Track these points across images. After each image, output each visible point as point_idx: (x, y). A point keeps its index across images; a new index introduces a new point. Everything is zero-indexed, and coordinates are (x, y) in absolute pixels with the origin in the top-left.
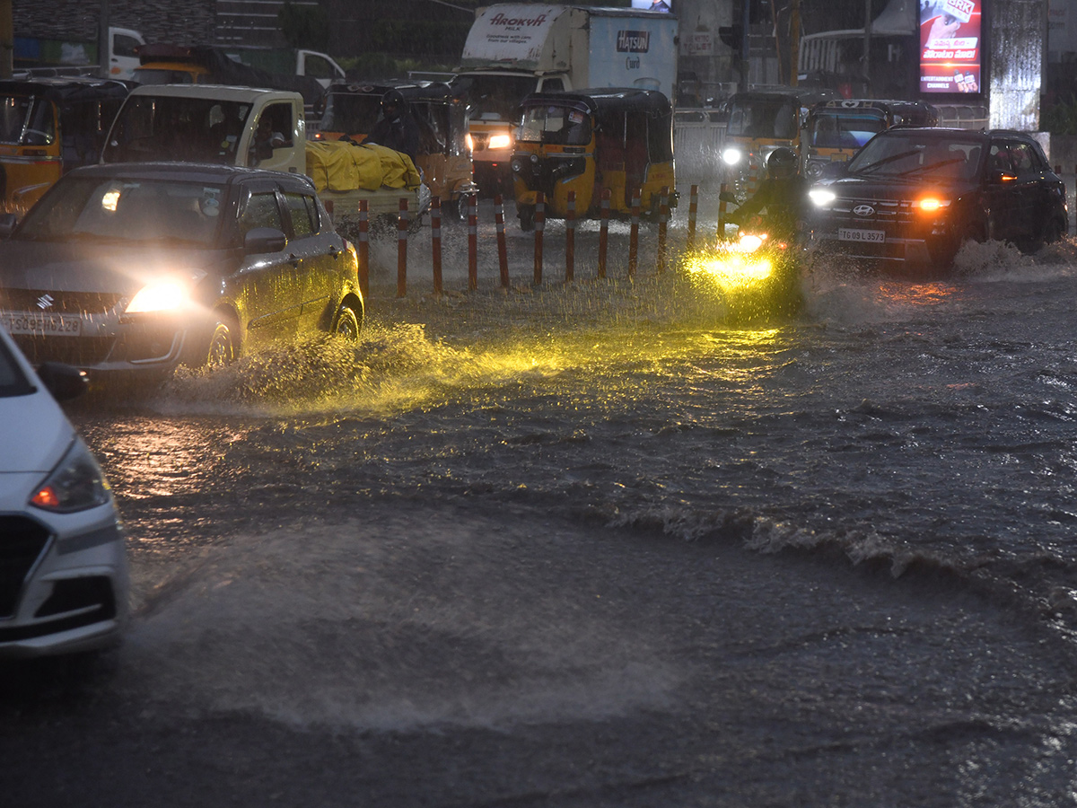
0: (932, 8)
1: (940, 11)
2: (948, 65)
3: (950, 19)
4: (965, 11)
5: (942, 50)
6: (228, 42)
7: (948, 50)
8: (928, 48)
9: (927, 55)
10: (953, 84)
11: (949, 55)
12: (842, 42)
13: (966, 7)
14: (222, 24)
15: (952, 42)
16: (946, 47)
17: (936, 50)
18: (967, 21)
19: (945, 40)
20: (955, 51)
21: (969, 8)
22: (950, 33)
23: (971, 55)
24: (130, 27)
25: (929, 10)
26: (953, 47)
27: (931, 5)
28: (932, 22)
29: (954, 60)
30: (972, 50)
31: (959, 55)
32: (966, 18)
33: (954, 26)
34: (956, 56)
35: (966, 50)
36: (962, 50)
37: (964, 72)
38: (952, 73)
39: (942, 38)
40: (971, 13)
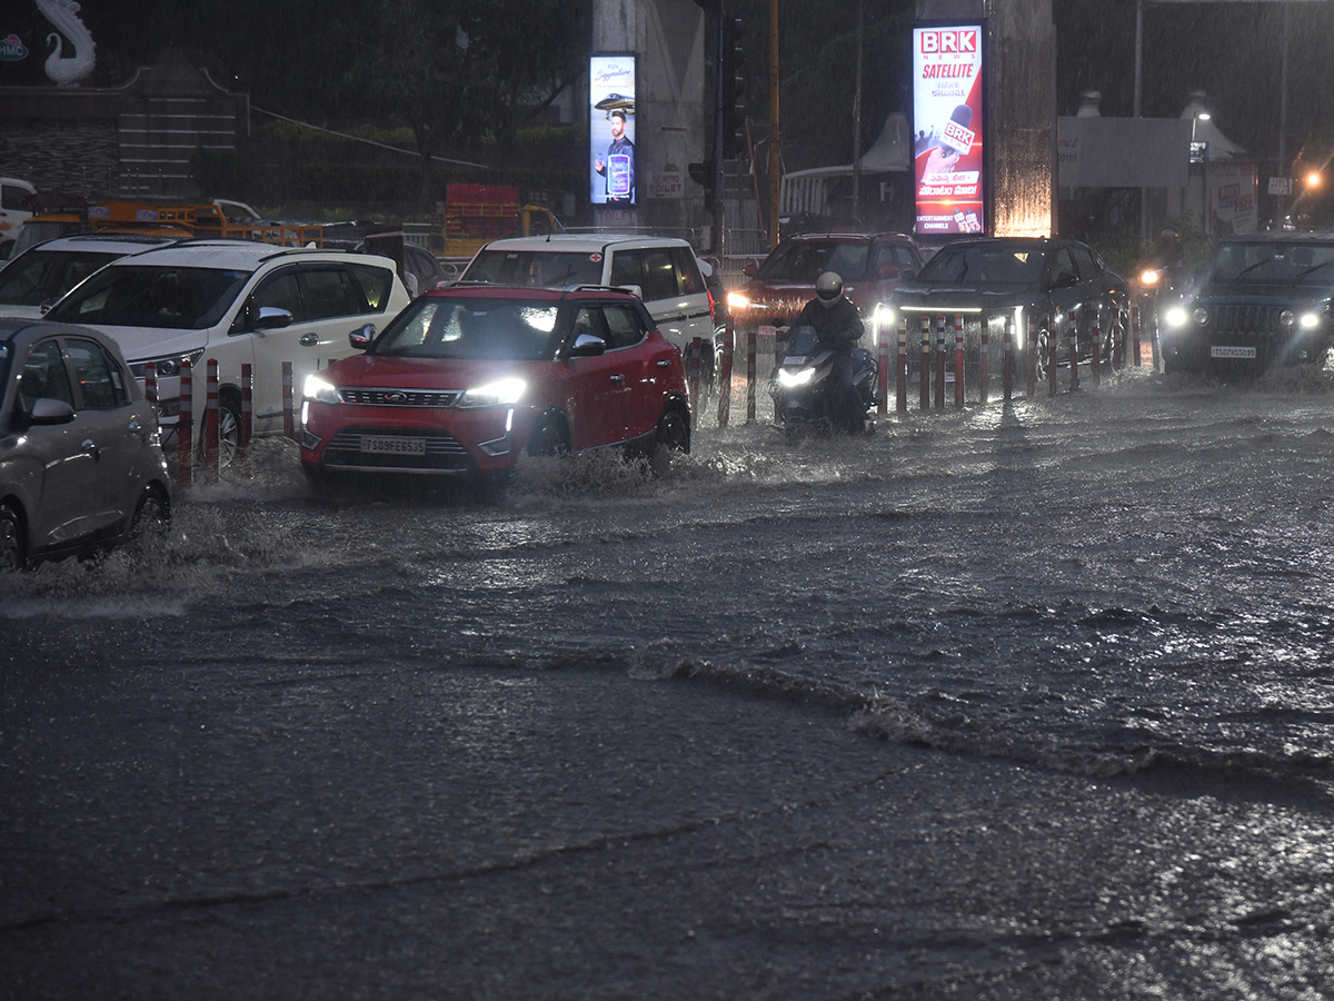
0: (928, 139)
1: (936, 142)
2: (947, 203)
3: (948, 150)
4: (964, 142)
5: (939, 186)
6: (133, 192)
7: (946, 186)
8: (924, 184)
9: (924, 192)
10: (953, 224)
11: (947, 191)
12: (829, 180)
13: (965, 137)
14: (126, 172)
15: (951, 177)
16: (944, 183)
17: (933, 186)
18: (967, 152)
19: (942, 175)
20: (954, 186)
21: (969, 139)
22: (948, 166)
23: (973, 190)
24: (21, 177)
25: (925, 141)
26: (952, 182)
27: (926, 135)
28: (929, 154)
29: (953, 197)
30: (973, 185)
31: (960, 191)
32: (965, 150)
33: (953, 158)
34: (956, 193)
35: (967, 185)
36: (962, 186)
37: (965, 210)
38: (951, 211)
39: (939, 172)
40: (971, 144)
